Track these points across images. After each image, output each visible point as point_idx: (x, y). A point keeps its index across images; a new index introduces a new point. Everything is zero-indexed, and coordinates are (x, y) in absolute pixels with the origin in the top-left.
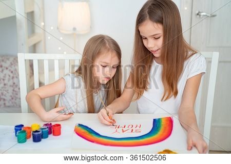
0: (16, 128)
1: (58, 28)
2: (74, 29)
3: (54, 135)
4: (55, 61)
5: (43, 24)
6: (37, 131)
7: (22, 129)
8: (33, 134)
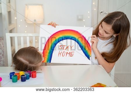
0: (11, 74)
1: (25, 20)
2: (35, 20)
3: (32, 77)
4: (27, 37)
5: (16, 18)
6: (23, 75)
7: (15, 75)
8: (21, 77)
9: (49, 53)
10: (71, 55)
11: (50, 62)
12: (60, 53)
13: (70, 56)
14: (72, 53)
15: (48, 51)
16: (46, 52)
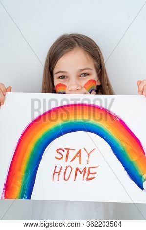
9: (27, 171)
10: (88, 174)
11: (29, 198)
12: (57, 170)
13: (85, 178)
14: (92, 171)
15: (24, 167)
16: (20, 170)
